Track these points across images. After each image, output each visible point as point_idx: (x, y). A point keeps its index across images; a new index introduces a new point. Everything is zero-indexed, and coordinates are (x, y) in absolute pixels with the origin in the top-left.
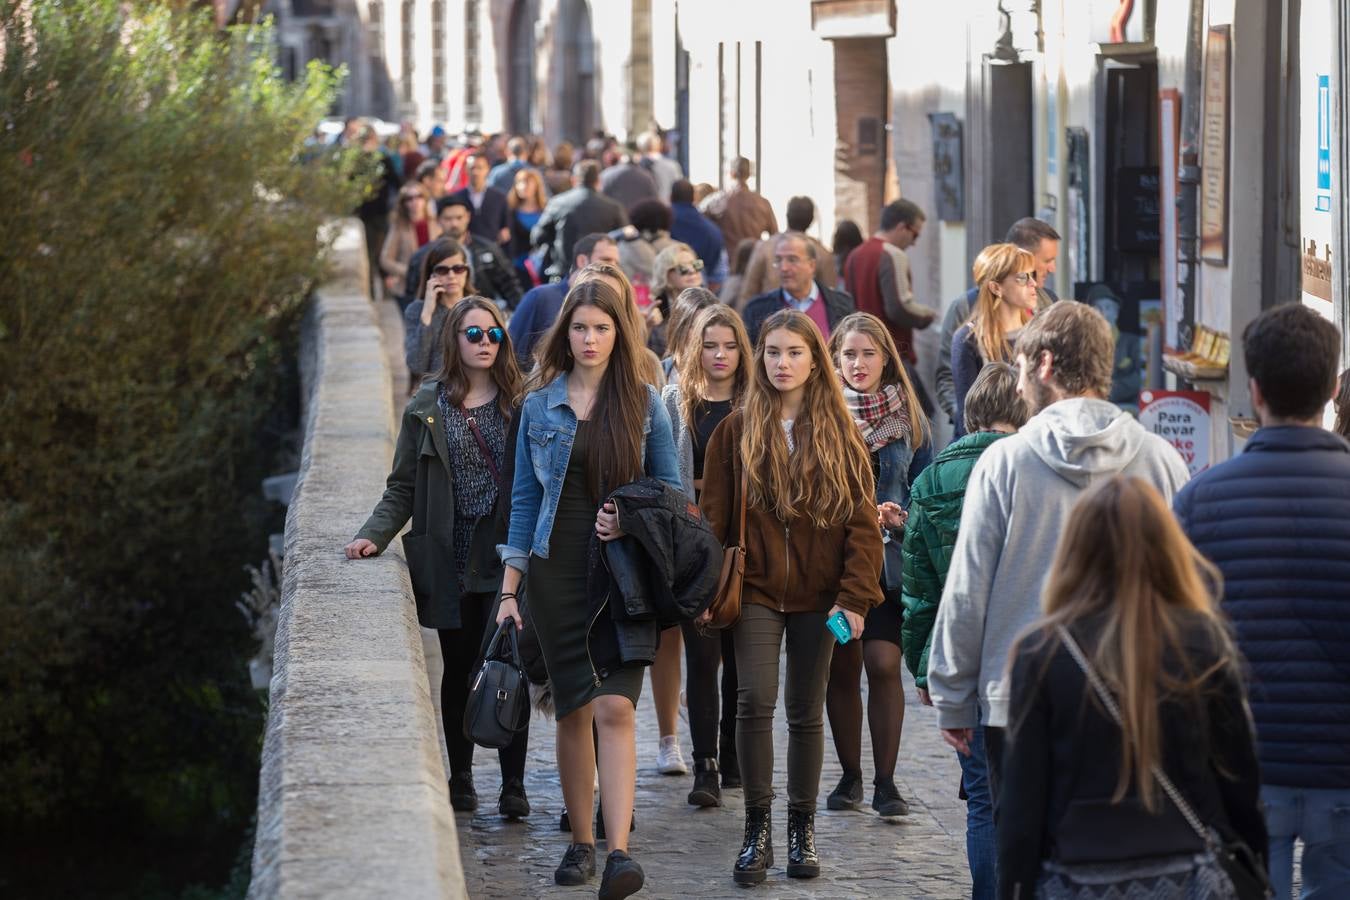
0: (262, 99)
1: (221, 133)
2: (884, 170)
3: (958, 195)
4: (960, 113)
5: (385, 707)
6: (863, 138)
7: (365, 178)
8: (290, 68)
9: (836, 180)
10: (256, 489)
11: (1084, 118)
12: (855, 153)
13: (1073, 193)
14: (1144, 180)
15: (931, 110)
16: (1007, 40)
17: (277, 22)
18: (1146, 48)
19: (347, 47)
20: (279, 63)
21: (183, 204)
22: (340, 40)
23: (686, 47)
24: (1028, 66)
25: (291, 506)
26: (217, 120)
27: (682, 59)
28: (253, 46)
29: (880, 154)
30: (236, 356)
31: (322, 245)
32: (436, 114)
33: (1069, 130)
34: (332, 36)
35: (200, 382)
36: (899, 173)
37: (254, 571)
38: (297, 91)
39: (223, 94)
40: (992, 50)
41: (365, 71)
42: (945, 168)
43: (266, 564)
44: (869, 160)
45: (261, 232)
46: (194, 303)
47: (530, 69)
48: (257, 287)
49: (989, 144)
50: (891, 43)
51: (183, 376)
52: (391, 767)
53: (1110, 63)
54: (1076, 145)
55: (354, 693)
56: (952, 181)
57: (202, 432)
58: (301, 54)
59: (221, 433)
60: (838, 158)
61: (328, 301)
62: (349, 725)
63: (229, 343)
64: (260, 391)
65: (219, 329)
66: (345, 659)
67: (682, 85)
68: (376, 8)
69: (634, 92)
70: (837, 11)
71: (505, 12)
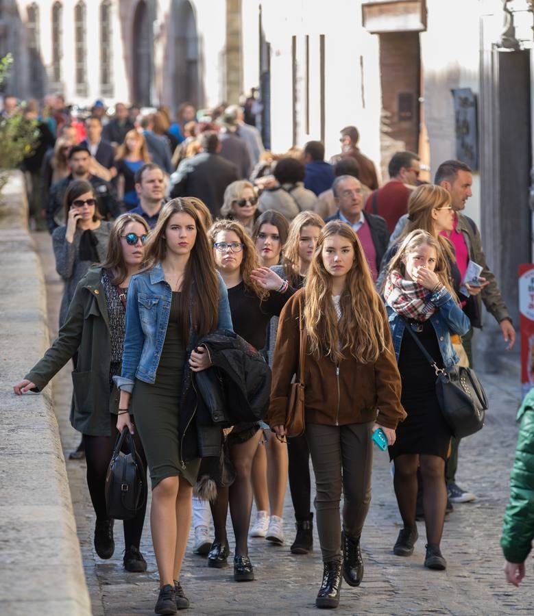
2: (418, 132)
3: (474, 150)
4: (476, 89)
5: (42, 541)
6: (401, 109)
7: (25, 139)
9: (382, 140)
12: (396, 119)
15: (453, 86)
16: (511, 32)
19: (11, 40)
22: (6, 35)
23: (268, 39)
24: (527, 52)
27: (265, 49)
29: (415, 120)
36: (429, 135)
40: (499, 40)
41: (25, 59)
42: (465, 130)
44: (405, 125)
47: (150, 57)
49: (497, 112)
50: (423, 36)
52: (47, 587)
55: (18, 531)
56: (470, 140)
60: (383, 123)
62: (16, 555)
66: (11, 504)
67: (265, 68)
68: (33, 11)
69: (228, 74)
70: (381, 12)
71: (130, 14)
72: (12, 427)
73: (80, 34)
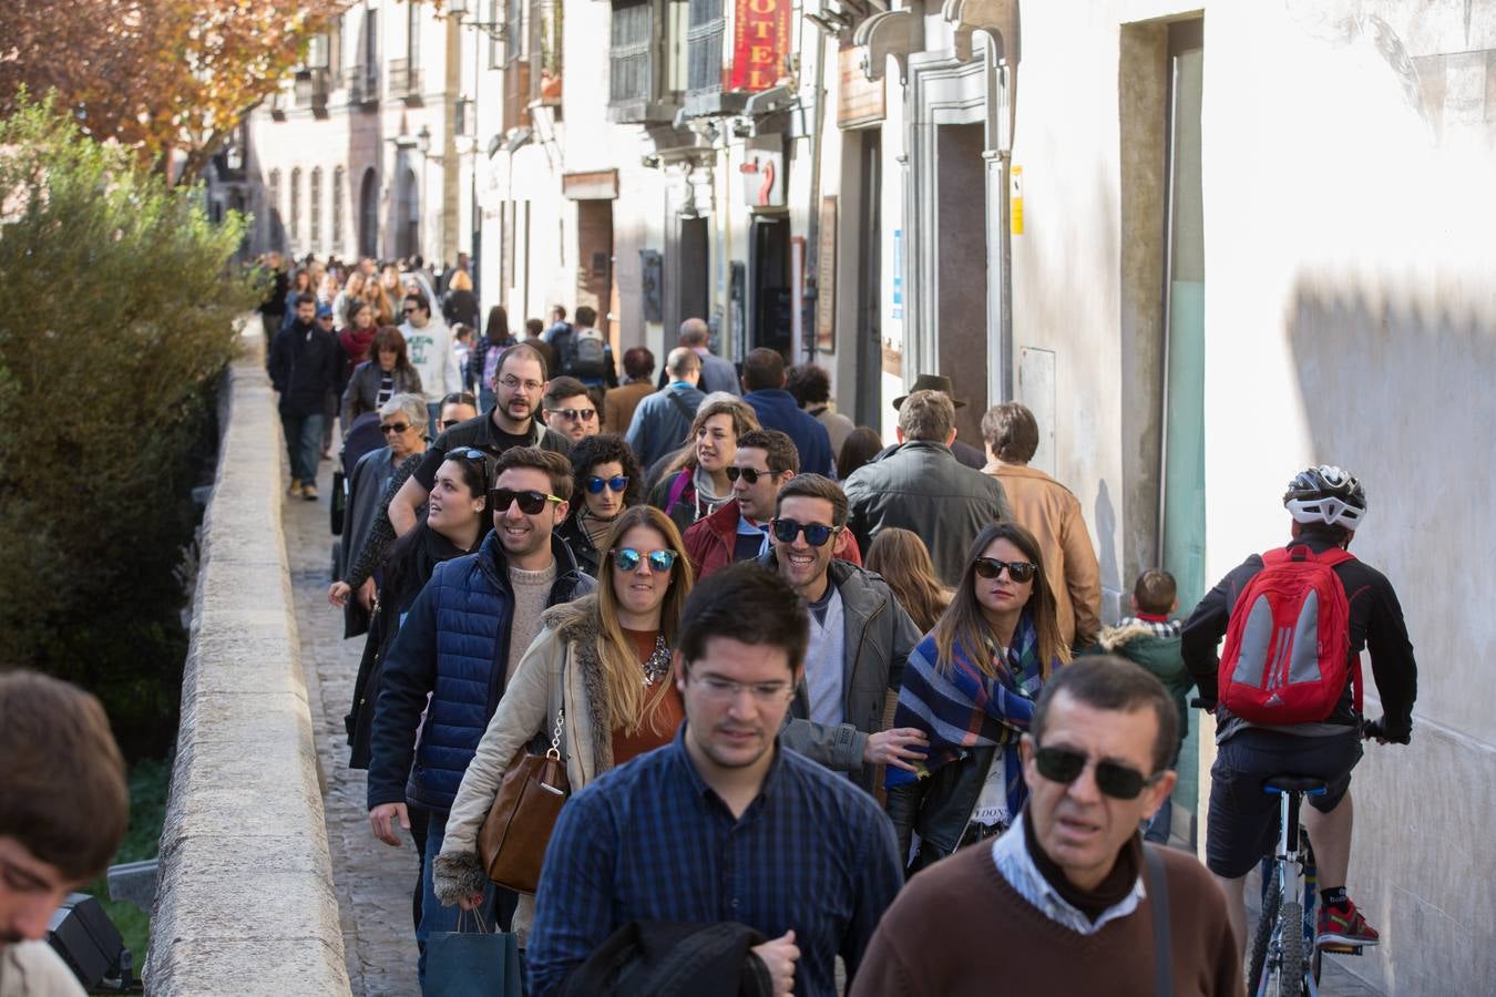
0: (196, 235)
1: (168, 258)
2: (610, 287)
3: (658, 304)
4: (660, 250)
5: (266, 642)
6: (596, 266)
7: (264, 288)
8: (216, 215)
9: (578, 293)
10: (188, 495)
11: (742, 254)
12: (591, 275)
13: (734, 304)
14: (781, 296)
15: (641, 248)
16: (692, 201)
17: (208, 184)
18: (783, 210)
19: (255, 202)
20: (209, 211)
21: (142, 304)
22: (250, 198)
23: (480, 203)
24: (705, 220)
25: (208, 506)
26: (166, 249)
27: (477, 213)
28: (191, 200)
29: (607, 277)
30: (176, 406)
31: (234, 333)
32: (313, 247)
33: (732, 263)
34: (245, 194)
35: (152, 423)
36: (620, 289)
37: (185, 550)
38: (219, 230)
39: (170, 231)
40: (683, 209)
41: (266, 218)
42: (650, 286)
43: (192, 546)
44: (599, 281)
45: (193, 324)
46: (148, 370)
47: (375, 218)
48: (190, 360)
49: (679, 272)
50: (617, 207)
51: (140, 419)
52: (270, 682)
53: (759, 219)
54: (737, 271)
55: (246, 632)
56: (655, 295)
57: (152, 456)
58: (224, 206)
59: (164, 458)
60: (579, 279)
61: (237, 370)
62: (242, 653)
63: (171, 397)
64: (191, 429)
65: (165, 388)
66: (241, 608)
67: (477, 229)
68: (275, 176)
69: (445, 235)
70: (579, 182)
71: (360, 179)
72: (243, 541)
73: (315, 196)
